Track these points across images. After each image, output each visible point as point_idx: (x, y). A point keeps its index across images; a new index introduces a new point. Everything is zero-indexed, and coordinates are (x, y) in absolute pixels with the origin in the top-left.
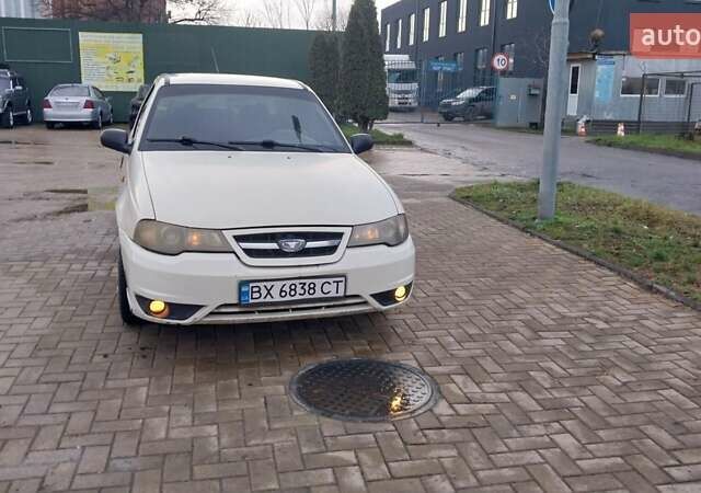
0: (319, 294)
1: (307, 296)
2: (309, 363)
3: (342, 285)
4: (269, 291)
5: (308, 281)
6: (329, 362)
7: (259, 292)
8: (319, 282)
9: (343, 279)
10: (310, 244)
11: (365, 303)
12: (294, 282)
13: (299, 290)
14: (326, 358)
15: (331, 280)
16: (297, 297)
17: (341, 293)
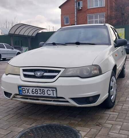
0: (46, 95)
1: (42, 95)
2: (47, 123)
3: (55, 92)
4: (28, 91)
5: (42, 89)
6: (55, 124)
7: (25, 90)
8: (46, 90)
9: (55, 89)
10: (46, 74)
11: (67, 102)
12: (37, 88)
13: (39, 92)
14: (56, 123)
15: (50, 89)
16: (39, 95)
17: (55, 96)
